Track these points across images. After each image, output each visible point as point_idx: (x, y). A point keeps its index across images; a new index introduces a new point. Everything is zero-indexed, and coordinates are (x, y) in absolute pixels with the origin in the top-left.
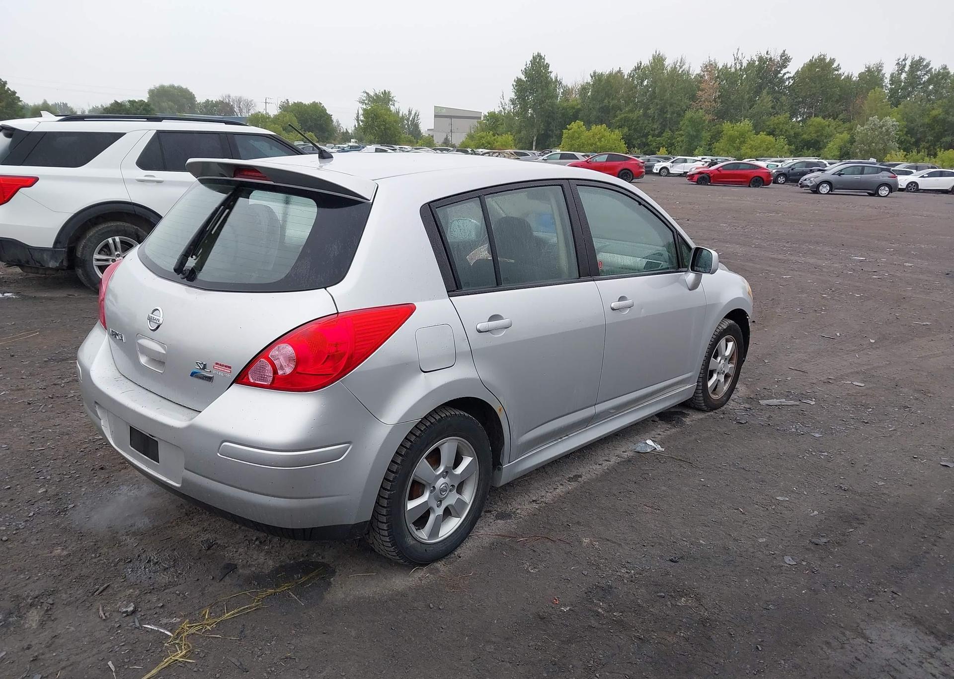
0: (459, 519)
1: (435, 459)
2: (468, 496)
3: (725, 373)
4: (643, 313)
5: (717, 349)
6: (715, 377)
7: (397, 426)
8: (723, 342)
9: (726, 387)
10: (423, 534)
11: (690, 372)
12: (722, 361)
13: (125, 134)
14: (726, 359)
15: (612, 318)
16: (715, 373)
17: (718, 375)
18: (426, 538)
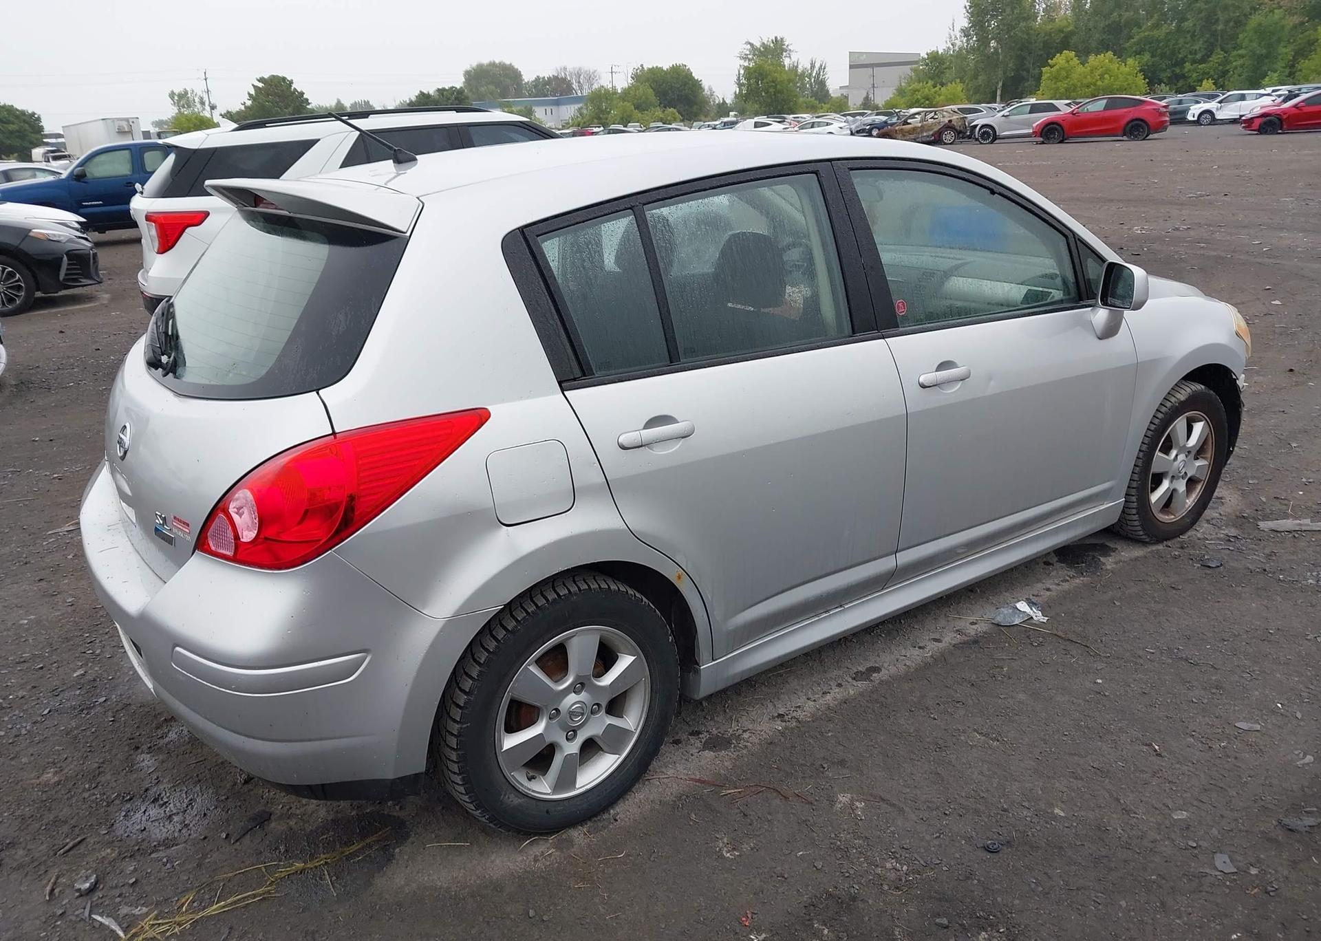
0: (618, 756)
1: (556, 662)
2: (632, 720)
3: (1189, 476)
4: (993, 388)
5: (1169, 434)
6: (1165, 485)
7: (452, 623)
8: (1180, 424)
9: (1191, 499)
10: (542, 788)
11: (1108, 481)
12: (1181, 457)
13: (319, 140)
14: (1189, 452)
15: (919, 402)
16: (1166, 479)
17: (1171, 482)
18: (550, 791)
